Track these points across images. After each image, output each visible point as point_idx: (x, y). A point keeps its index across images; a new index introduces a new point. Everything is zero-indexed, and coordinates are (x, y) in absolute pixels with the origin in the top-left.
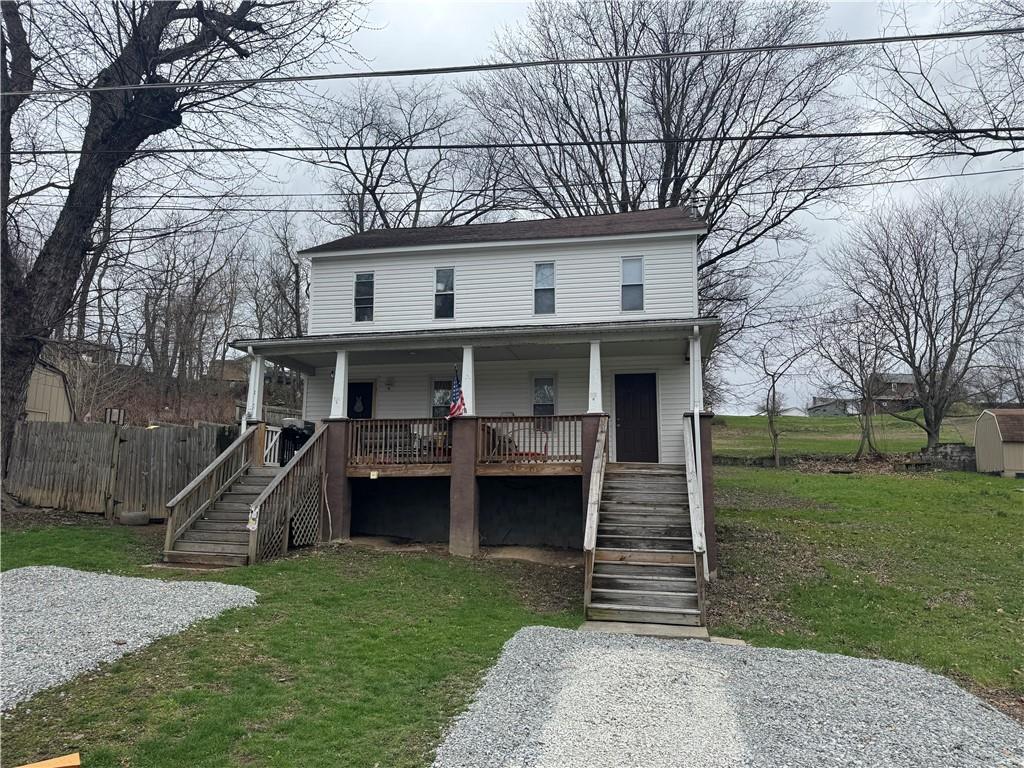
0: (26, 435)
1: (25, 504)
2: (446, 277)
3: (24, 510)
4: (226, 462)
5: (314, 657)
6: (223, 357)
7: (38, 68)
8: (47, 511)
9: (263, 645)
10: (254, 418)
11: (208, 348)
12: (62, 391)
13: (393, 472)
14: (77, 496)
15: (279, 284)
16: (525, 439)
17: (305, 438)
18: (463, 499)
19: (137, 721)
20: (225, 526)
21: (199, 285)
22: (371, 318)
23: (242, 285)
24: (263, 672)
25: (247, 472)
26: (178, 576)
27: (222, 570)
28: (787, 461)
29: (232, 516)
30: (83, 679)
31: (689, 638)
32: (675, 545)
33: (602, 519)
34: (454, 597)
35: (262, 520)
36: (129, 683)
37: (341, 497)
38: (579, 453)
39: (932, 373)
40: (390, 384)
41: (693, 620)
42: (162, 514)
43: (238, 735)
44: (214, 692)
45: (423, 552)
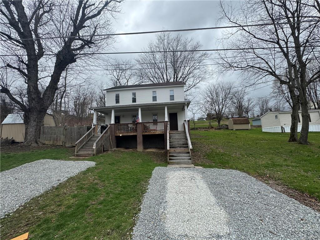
0: (44, 129)
1: (44, 144)
2: (134, 94)
3: (44, 145)
4: (89, 134)
5: (109, 179)
6: (90, 113)
7: (45, 51)
8: (49, 145)
9: (96, 177)
10: (95, 124)
11: (87, 111)
12: (53, 120)
13: (125, 134)
14: (56, 142)
15: (101, 98)
16: (152, 127)
17: (106, 128)
18: (140, 139)
19: (59, 205)
20: (89, 147)
21: (85, 99)
22: (119, 103)
23: (94, 99)
24: (96, 185)
25: (94, 135)
26: (78, 160)
27: (88, 157)
28: (197, 129)
29: (90, 145)
30: (47, 193)
31: (191, 167)
32: (185, 147)
33: (170, 143)
34: (140, 161)
35: (97, 146)
36: (59, 192)
37: (114, 140)
38: (163, 129)
39: (219, 113)
40: (123, 116)
41: (190, 163)
42: (74, 145)
43: (88, 206)
44: (82, 193)
45: (132, 151)
